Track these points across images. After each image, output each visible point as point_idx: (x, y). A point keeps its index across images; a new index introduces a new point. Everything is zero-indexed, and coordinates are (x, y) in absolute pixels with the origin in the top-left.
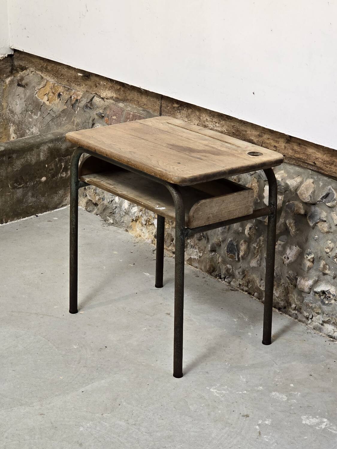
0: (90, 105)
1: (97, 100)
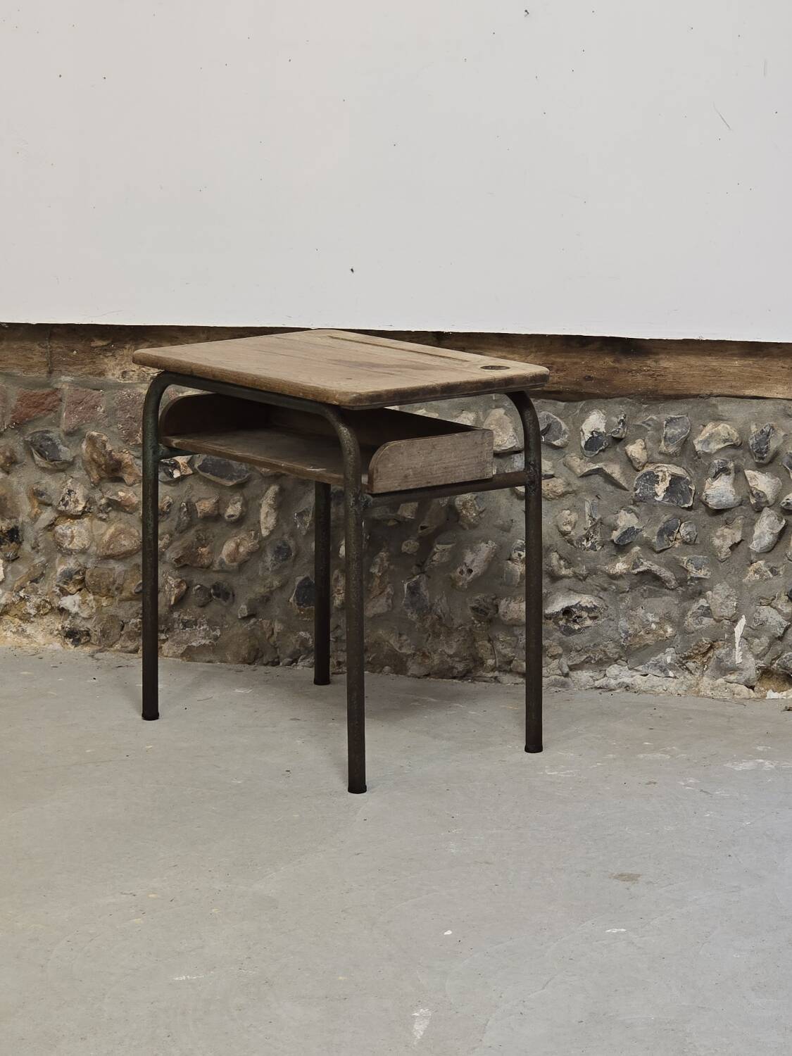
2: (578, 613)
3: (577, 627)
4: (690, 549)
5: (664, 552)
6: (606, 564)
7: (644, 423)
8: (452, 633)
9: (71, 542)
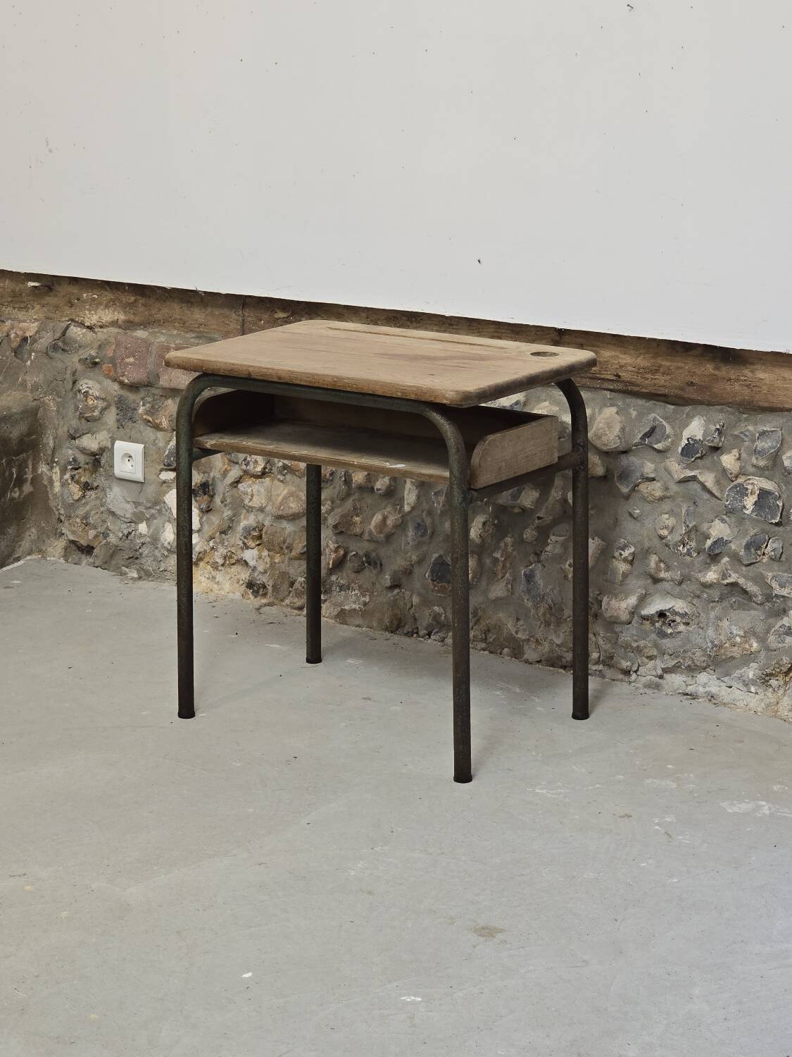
0: (62, 345)
1: (76, 333)
2: (671, 618)
3: (669, 631)
4: (775, 566)
5: (752, 566)
6: (700, 571)
7: (742, 433)
8: (561, 623)
9: (251, 500)
